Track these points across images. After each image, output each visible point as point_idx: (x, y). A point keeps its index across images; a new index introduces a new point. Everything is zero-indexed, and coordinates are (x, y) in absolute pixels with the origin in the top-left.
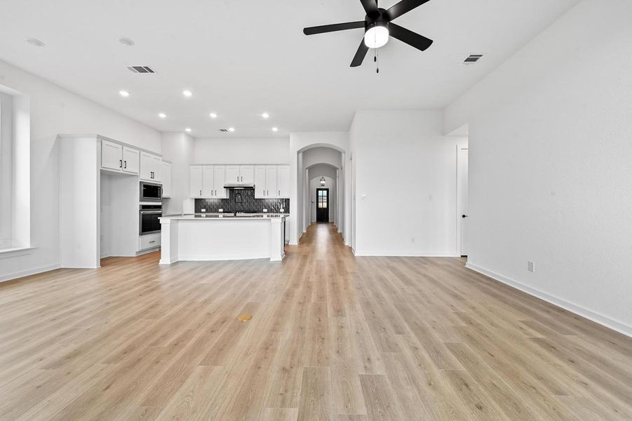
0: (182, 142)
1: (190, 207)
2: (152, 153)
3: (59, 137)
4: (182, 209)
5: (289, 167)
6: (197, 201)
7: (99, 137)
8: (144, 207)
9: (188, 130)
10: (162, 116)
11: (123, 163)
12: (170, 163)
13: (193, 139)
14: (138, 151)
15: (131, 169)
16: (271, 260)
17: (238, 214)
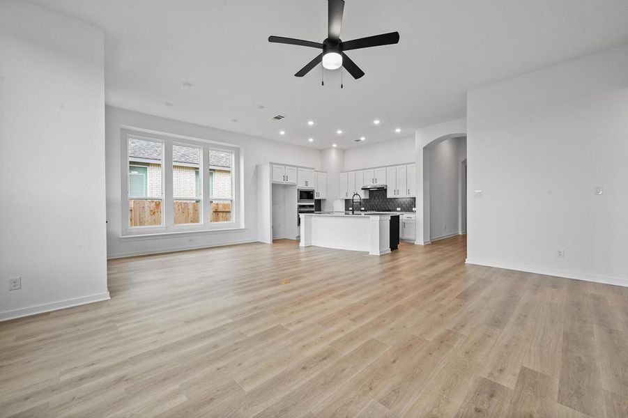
0: (333, 156)
1: (340, 206)
2: (308, 168)
3: (257, 166)
4: (333, 208)
5: (414, 165)
6: (347, 201)
7: (270, 163)
8: (300, 206)
9: (334, 145)
10: (311, 140)
11: (285, 178)
12: (325, 172)
13: (343, 152)
14: (296, 168)
15: (290, 181)
16: (370, 254)
17: (355, 212)
